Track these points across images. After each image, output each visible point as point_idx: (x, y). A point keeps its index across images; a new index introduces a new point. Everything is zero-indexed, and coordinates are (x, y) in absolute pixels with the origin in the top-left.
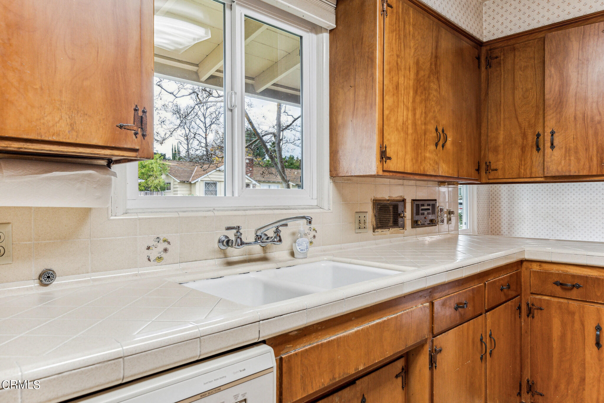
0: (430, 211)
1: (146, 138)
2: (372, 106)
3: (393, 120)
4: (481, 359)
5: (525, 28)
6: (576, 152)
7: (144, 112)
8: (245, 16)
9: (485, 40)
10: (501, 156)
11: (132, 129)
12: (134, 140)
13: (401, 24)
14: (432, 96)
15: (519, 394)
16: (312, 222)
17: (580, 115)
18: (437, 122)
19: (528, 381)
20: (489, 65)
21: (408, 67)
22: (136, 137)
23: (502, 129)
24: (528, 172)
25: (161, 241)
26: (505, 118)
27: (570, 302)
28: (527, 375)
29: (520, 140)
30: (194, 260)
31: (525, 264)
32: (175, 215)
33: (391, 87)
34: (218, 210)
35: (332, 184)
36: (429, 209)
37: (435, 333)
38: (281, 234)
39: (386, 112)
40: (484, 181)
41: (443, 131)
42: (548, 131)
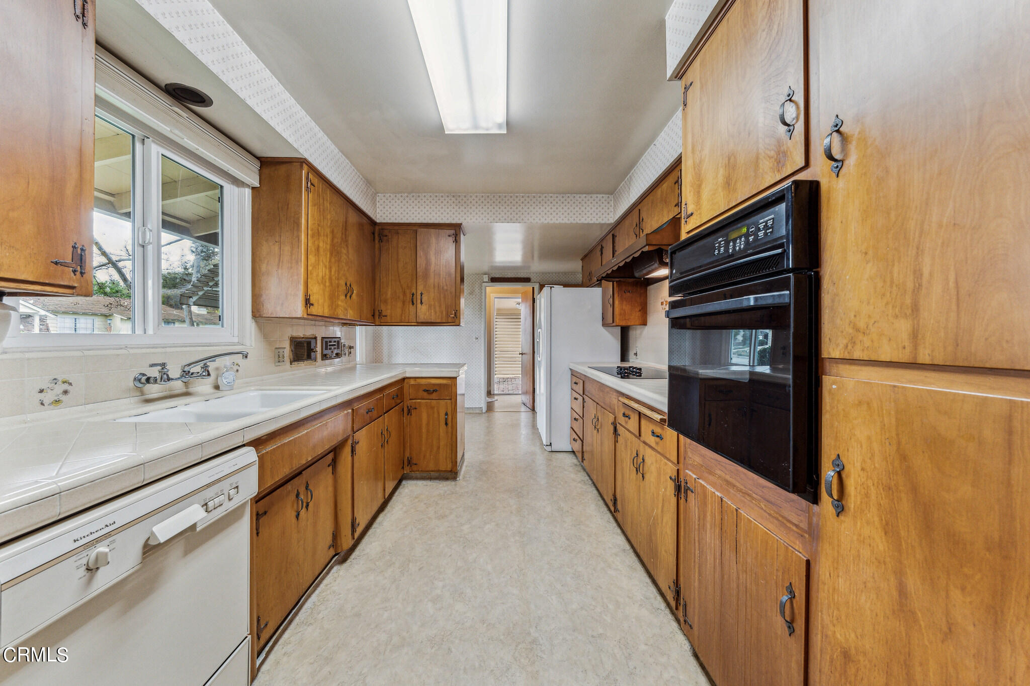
0: (336, 347)
1: (84, 276)
2: (298, 261)
3: (315, 274)
4: (382, 446)
5: (404, 221)
6: (435, 308)
7: (82, 250)
8: (162, 155)
9: (378, 222)
10: (389, 307)
11: (70, 266)
12: (73, 277)
13: (321, 201)
14: (343, 258)
15: (403, 468)
16: (248, 357)
17: (436, 285)
18: (346, 279)
19: (408, 458)
20: (381, 240)
21: (326, 234)
22: (75, 275)
23: (390, 287)
24: (407, 318)
25: (60, 383)
26: (391, 280)
27: (432, 401)
28: (407, 454)
29: (401, 297)
30: (104, 400)
31: (406, 381)
32: (79, 354)
33: (313, 249)
34: (132, 348)
35: (254, 323)
36: (335, 345)
37: (355, 430)
38: (210, 369)
39: (310, 268)
40: (377, 323)
41: (350, 286)
42: (419, 293)
